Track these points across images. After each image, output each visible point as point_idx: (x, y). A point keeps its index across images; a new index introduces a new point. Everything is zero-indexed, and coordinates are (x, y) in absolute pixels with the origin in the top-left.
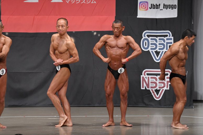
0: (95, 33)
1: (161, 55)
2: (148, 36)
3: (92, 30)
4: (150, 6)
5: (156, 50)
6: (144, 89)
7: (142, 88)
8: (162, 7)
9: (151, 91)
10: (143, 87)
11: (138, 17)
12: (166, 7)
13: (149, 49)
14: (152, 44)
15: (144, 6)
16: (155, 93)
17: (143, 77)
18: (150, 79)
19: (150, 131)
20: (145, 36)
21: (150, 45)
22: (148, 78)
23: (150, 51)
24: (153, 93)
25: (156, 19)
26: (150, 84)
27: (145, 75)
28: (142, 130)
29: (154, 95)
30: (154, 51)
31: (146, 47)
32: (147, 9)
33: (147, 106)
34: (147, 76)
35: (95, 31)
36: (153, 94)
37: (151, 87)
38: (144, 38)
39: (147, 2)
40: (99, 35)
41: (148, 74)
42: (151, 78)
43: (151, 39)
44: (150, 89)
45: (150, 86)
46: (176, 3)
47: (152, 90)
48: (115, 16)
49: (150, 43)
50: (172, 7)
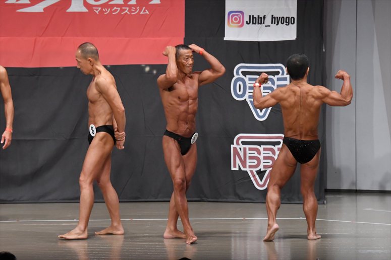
0: (147, 69)
2: (245, 74)
3: (143, 63)
4: (247, 19)
6: (237, 169)
7: (233, 169)
8: (268, 21)
9: (250, 174)
10: (235, 166)
11: (225, 39)
12: (276, 20)
13: (246, 97)
14: (250, 88)
15: (236, 19)
16: (257, 177)
17: (235, 149)
18: (248, 152)
19: (248, 247)
20: (238, 74)
21: (248, 90)
22: (245, 149)
23: (248, 100)
24: (254, 176)
25: (259, 43)
26: (248, 160)
27: (238, 144)
28: (233, 245)
31: (240, 93)
32: (242, 25)
33: (241, 199)
34: (242, 146)
35: (147, 65)
36: (252, 179)
38: (236, 77)
39: (242, 12)
40: (155, 72)
41: (244, 143)
42: (250, 149)
43: (250, 79)
44: (248, 169)
45: (248, 164)
46: (294, 14)
47: (252, 172)
48: (184, 37)
49: (248, 85)
50: (287, 21)
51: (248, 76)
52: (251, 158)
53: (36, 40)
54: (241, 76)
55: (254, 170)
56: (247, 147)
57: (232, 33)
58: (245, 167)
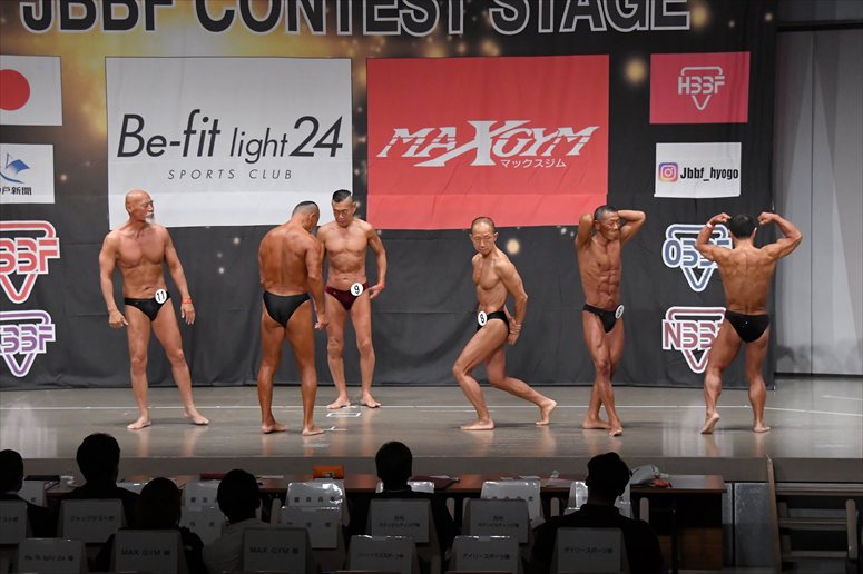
0: (564, 231)
1: (706, 277)
3: (558, 224)
4: (681, 172)
5: (694, 266)
6: (670, 348)
7: (664, 348)
10: (667, 345)
11: (655, 195)
12: (716, 173)
13: (681, 264)
14: (685, 253)
15: (668, 172)
16: (693, 357)
17: (667, 324)
18: (682, 328)
19: (683, 439)
20: (670, 236)
21: (682, 256)
22: (679, 324)
23: (683, 267)
24: (690, 357)
25: (696, 200)
26: (682, 338)
27: (670, 319)
28: (664, 437)
29: (692, 361)
30: (690, 268)
31: (673, 259)
32: (676, 179)
33: (673, 384)
34: (676, 322)
35: (563, 227)
36: (688, 360)
37: (685, 345)
38: (668, 240)
39: (675, 165)
40: (572, 234)
41: (677, 318)
42: (685, 325)
43: (685, 243)
44: (682, 349)
45: (682, 342)
47: (687, 351)
48: (607, 192)
49: (682, 250)
50: (730, 174)
51: (683, 239)
52: (685, 335)
53: (435, 198)
54: (675, 239)
55: (690, 350)
56: (682, 322)
57: (664, 189)
58: (679, 346)
